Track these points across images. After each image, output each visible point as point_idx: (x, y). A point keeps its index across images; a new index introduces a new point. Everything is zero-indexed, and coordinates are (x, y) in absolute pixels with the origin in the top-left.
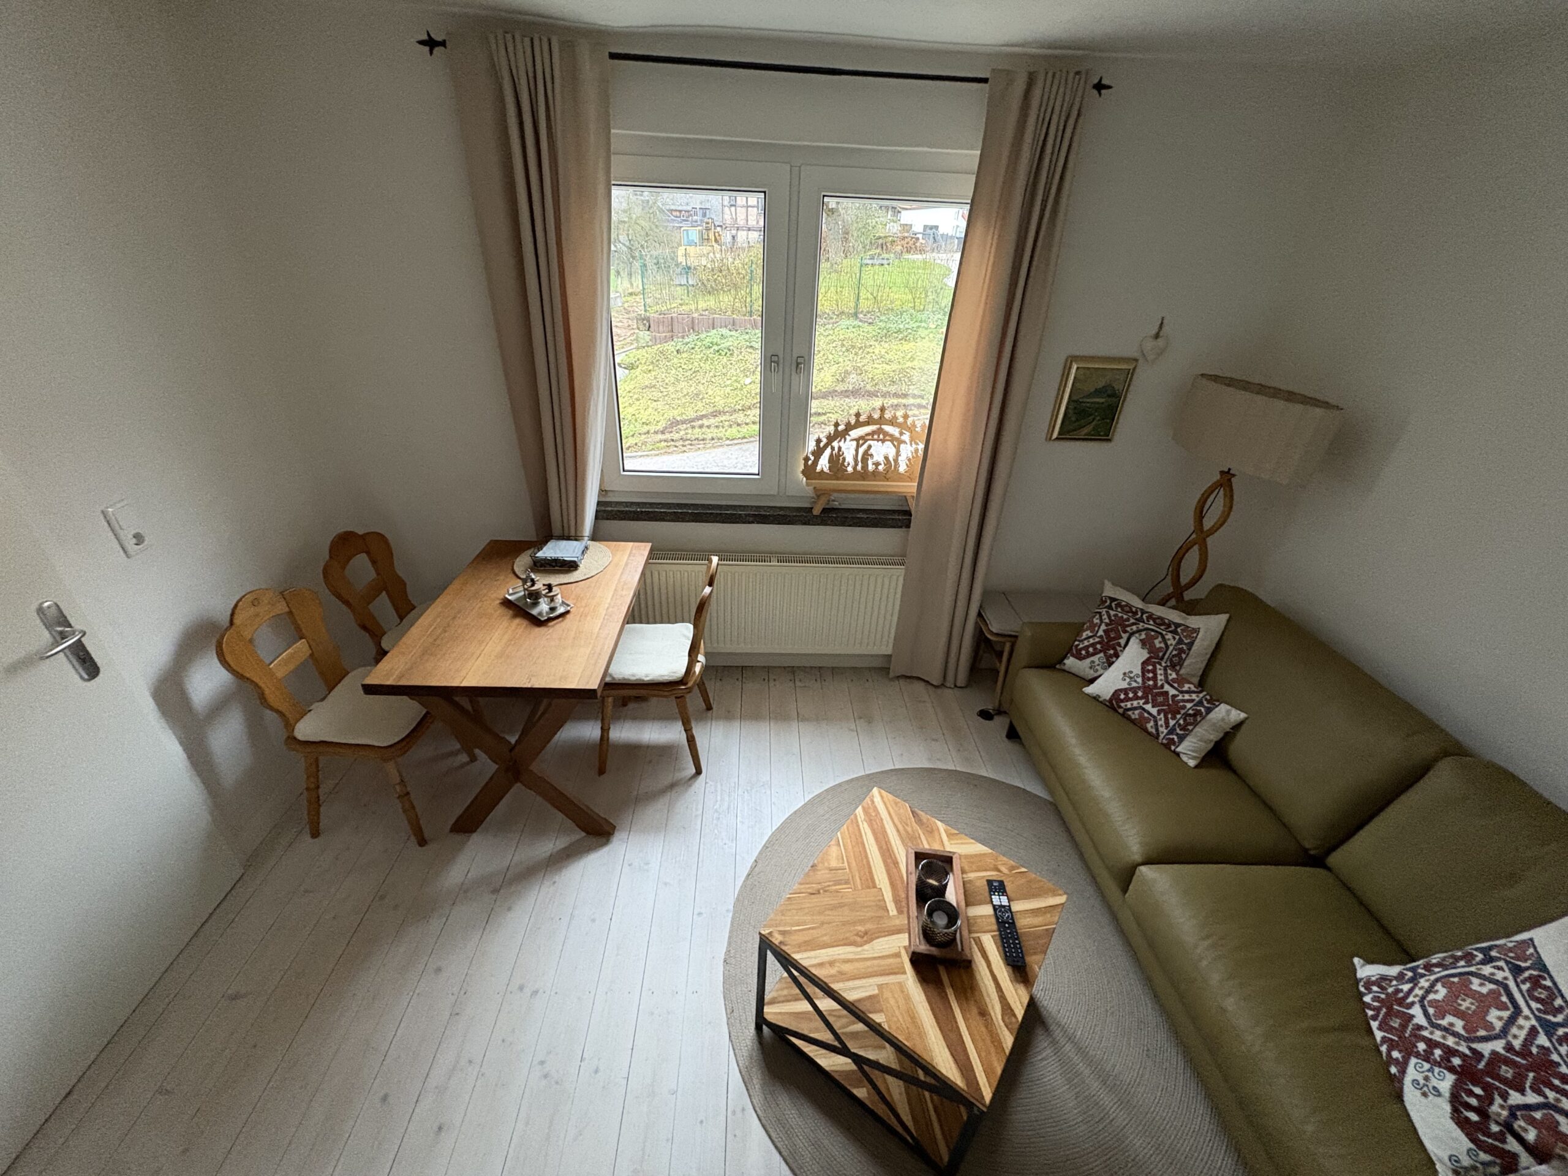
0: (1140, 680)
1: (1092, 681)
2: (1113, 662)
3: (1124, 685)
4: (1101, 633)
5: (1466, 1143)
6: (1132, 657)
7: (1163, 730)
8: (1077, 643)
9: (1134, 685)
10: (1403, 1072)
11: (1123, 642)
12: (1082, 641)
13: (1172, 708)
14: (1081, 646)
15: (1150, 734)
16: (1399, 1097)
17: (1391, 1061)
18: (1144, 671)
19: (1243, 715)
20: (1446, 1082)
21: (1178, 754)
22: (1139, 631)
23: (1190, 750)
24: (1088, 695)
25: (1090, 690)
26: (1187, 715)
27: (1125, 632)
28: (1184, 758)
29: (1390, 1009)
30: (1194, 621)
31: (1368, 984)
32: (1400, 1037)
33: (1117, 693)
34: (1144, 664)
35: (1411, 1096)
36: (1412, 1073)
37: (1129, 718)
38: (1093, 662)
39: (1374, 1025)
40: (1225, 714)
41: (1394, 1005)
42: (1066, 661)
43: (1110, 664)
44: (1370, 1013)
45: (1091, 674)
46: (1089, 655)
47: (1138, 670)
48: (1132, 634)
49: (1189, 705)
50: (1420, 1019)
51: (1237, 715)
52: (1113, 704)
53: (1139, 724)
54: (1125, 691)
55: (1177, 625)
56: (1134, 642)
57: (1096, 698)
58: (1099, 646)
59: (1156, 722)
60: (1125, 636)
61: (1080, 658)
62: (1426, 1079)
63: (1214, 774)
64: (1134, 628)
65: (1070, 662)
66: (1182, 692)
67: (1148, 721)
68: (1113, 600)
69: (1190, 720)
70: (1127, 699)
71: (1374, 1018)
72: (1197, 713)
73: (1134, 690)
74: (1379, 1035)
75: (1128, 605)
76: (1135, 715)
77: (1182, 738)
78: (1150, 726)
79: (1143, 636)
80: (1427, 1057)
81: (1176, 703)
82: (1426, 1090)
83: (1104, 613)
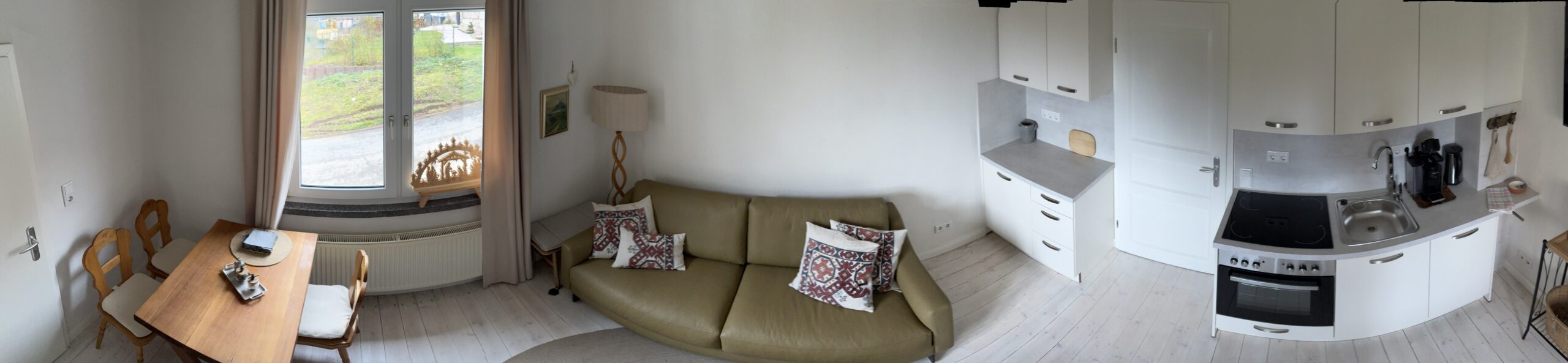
0: (637, 247)
1: (613, 258)
2: (618, 244)
3: (632, 255)
4: (605, 232)
5: (861, 299)
6: (626, 238)
7: (663, 264)
8: (595, 242)
9: (636, 252)
10: (835, 302)
11: (617, 232)
12: (597, 240)
13: (659, 252)
14: (598, 243)
15: (658, 269)
16: (839, 307)
17: (830, 302)
18: (637, 242)
20: (843, 292)
21: (676, 270)
22: (621, 223)
23: (678, 264)
24: (616, 268)
25: (616, 264)
26: (667, 250)
27: (615, 226)
28: (679, 269)
29: (814, 290)
30: (639, 206)
31: (801, 288)
32: (824, 294)
33: (632, 259)
34: (634, 238)
35: (842, 304)
36: (838, 299)
37: (644, 268)
38: (608, 249)
39: (816, 298)
40: (678, 238)
41: (813, 288)
42: (594, 254)
43: (618, 246)
44: (812, 296)
45: (610, 255)
46: (605, 247)
47: (633, 244)
48: (619, 226)
49: (664, 246)
50: (822, 285)
51: (682, 236)
52: (634, 266)
53: (651, 268)
54: (636, 256)
55: (635, 211)
56: (622, 229)
57: (621, 268)
58: (607, 240)
59: (657, 263)
60: (616, 228)
61: (600, 249)
62: (841, 297)
63: (693, 266)
64: (619, 222)
65: (596, 254)
66: (657, 242)
67: (653, 264)
68: (600, 211)
69: (669, 251)
70: (638, 259)
71: (814, 296)
72: (670, 246)
73: (639, 253)
74: (820, 299)
75: (610, 212)
76: (646, 265)
77: (672, 262)
78: (656, 266)
79: (624, 225)
80: (834, 292)
81: (658, 248)
82: (843, 299)
83: (600, 221)
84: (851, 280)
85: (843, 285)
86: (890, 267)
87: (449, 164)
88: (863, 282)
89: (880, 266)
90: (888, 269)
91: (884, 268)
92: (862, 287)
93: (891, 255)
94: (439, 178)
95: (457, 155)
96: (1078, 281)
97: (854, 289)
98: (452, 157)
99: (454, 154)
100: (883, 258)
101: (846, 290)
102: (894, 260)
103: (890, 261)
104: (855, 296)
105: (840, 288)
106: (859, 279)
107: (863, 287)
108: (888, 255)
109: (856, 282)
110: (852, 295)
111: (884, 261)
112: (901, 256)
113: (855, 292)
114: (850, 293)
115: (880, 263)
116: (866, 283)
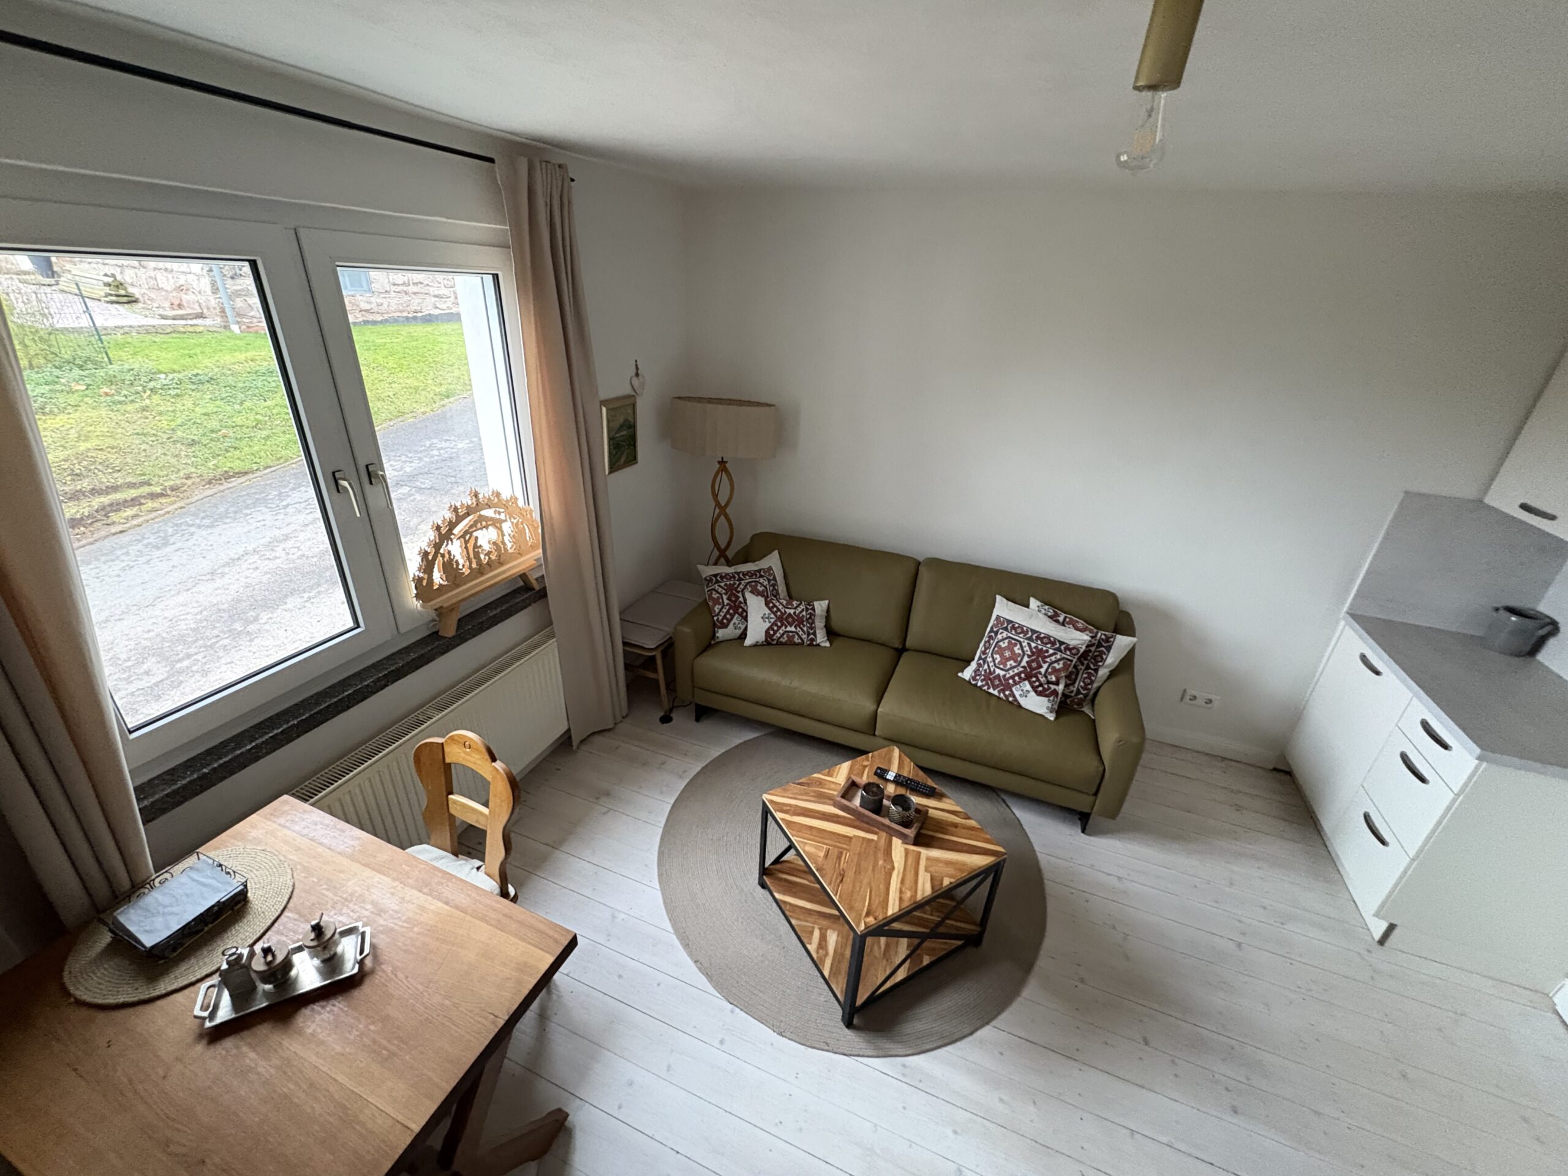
0: (772, 616)
1: (743, 636)
2: (747, 616)
3: (768, 625)
4: (726, 602)
5: (1046, 699)
6: (756, 607)
7: (804, 636)
8: (715, 618)
9: (772, 621)
10: (1014, 696)
11: (741, 599)
12: (718, 614)
13: (799, 621)
14: (720, 618)
15: (798, 644)
16: (1020, 706)
17: (1007, 697)
18: (770, 609)
19: (827, 602)
20: (1027, 686)
21: (818, 645)
22: (745, 587)
23: (821, 638)
24: (750, 646)
25: (748, 642)
26: (807, 619)
27: (738, 592)
28: (823, 645)
29: (990, 679)
30: (763, 564)
31: (974, 678)
32: (1002, 686)
33: (767, 632)
34: (767, 604)
35: (1023, 702)
36: (1017, 694)
37: (782, 644)
38: (734, 624)
39: (991, 690)
40: (820, 606)
41: (989, 677)
42: (717, 635)
43: (746, 619)
44: (985, 688)
45: (738, 632)
46: (729, 621)
47: (767, 611)
48: (743, 591)
49: (804, 613)
50: (1002, 673)
51: (825, 604)
52: (769, 641)
53: (790, 643)
54: (771, 628)
55: (759, 571)
56: (748, 595)
57: (756, 645)
58: (731, 611)
59: (798, 634)
60: (740, 595)
61: (725, 626)
62: (1022, 691)
63: (839, 642)
64: (742, 586)
65: (721, 634)
66: (795, 608)
67: (794, 636)
68: (715, 576)
69: (810, 621)
70: (775, 632)
71: (989, 688)
72: (811, 614)
73: (774, 624)
74: (996, 693)
75: (726, 574)
76: (785, 639)
77: (814, 634)
78: (796, 640)
79: (750, 589)
80: (1015, 683)
81: (798, 616)
82: (1025, 695)
83: (717, 588)
84: (1040, 673)
85: (1028, 678)
86: (1093, 678)
87: (476, 538)
88: (1054, 679)
89: (1081, 672)
90: (1090, 679)
91: (1085, 676)
92: (1051, 686)
93: (1101, 664)
94: (466, 571)
95: (487, 519)
96: (1377, 936)
97: (1041, 685)
98: (479, 526)
99: (481, 518)
100: (1088, 664)
101: (1031, 683)
102: (1103, 672)
103: (1096, 671)
104: (1039, 694)
105: (1024, 680)
106: (1050, 674)
107: (1053, 687)
108: (1097, 662)
109: (1046, 677)
110: (1036, 692)
111: (1088, 667)
112: (1113, 674)
113: (1040, 689)
114: (1034, 688)
115: (1083, 668)
116: (1057, 683)
